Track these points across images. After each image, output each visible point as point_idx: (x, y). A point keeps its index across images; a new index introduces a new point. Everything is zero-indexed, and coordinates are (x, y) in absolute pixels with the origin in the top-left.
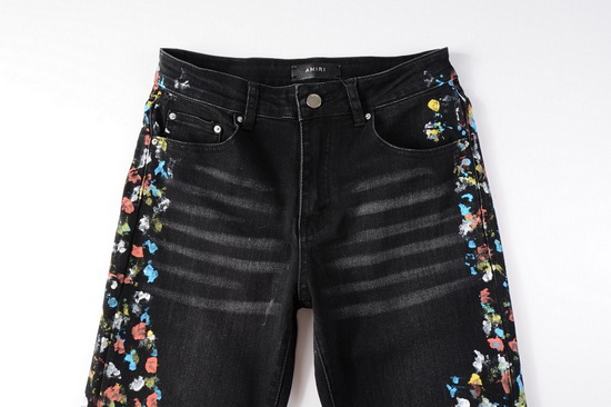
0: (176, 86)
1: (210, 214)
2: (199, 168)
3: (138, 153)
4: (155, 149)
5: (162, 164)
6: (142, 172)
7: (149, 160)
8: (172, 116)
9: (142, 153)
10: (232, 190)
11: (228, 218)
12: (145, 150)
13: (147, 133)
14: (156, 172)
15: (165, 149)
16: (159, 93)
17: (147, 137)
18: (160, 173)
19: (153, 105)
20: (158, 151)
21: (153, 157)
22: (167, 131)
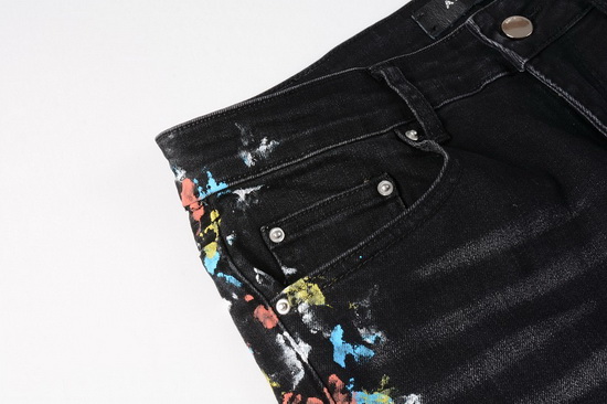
0: (249, 160)
1: (532, 338)
2: (426, 272)
3: (269, 359)
4: (299, 316)
5: (337, 335)
6: (312, 386)
7: (304, 349)
8: (277, 235)
9: (279, 350)
10: (523, 262)
11: (565, 320)
12: (280, 339)
13: (253, 305)
14: (340, 359)
15: (320, 300)
16: (214, 215)
17: (260, 312)
18: (349, 358)
19: (223, 243)
20: (307, 317)
21: (307, 338)
22: (288, 271)
